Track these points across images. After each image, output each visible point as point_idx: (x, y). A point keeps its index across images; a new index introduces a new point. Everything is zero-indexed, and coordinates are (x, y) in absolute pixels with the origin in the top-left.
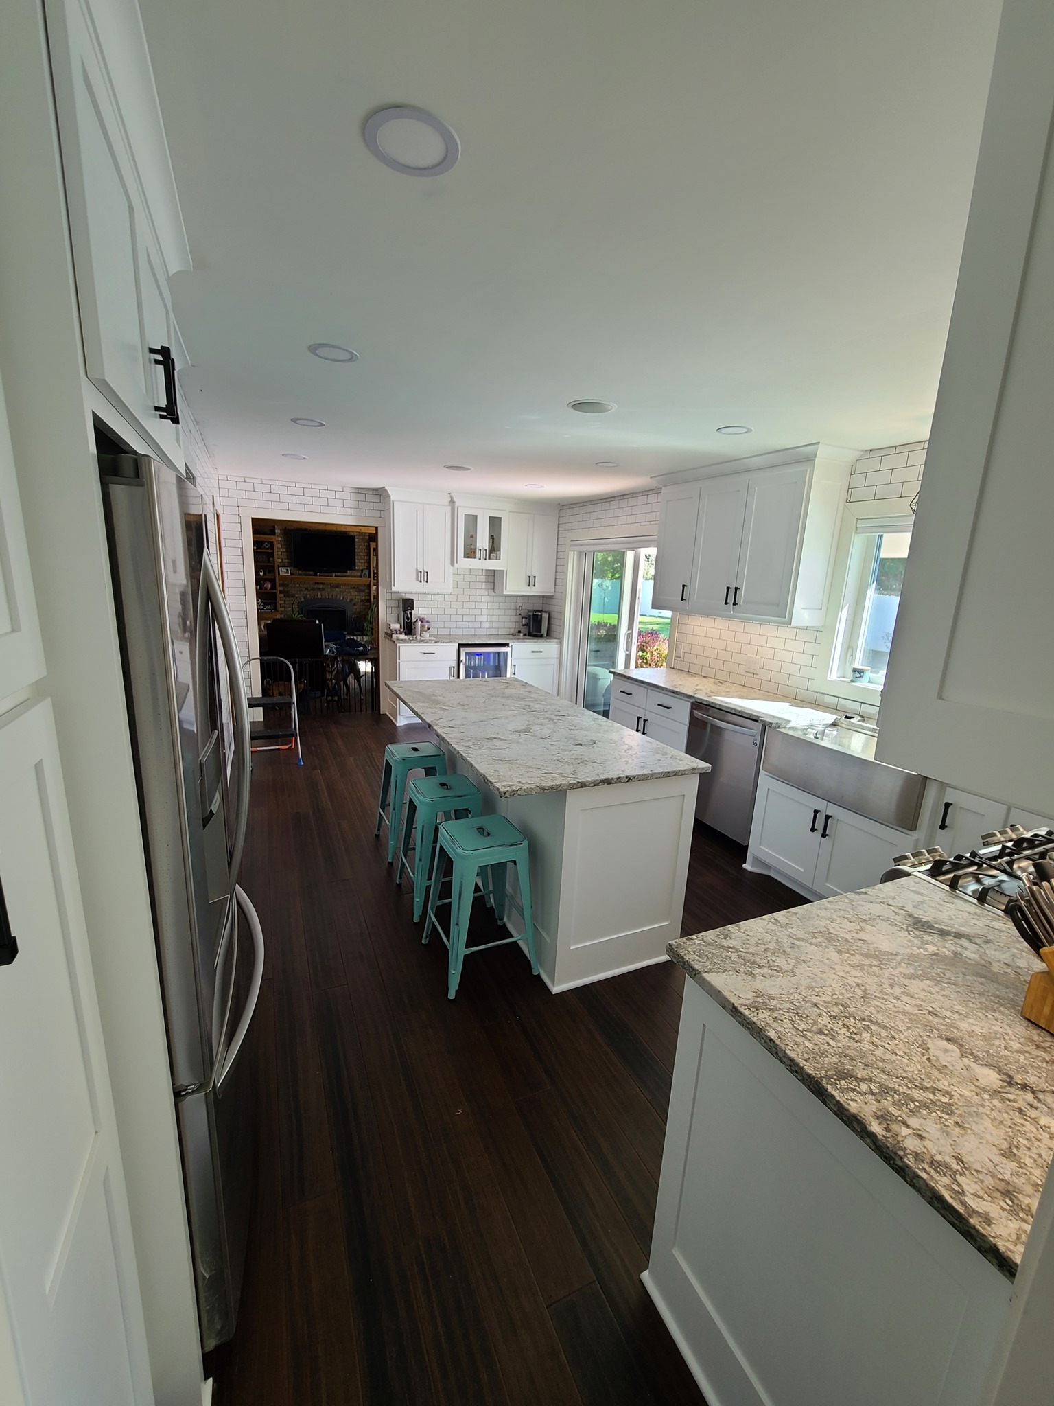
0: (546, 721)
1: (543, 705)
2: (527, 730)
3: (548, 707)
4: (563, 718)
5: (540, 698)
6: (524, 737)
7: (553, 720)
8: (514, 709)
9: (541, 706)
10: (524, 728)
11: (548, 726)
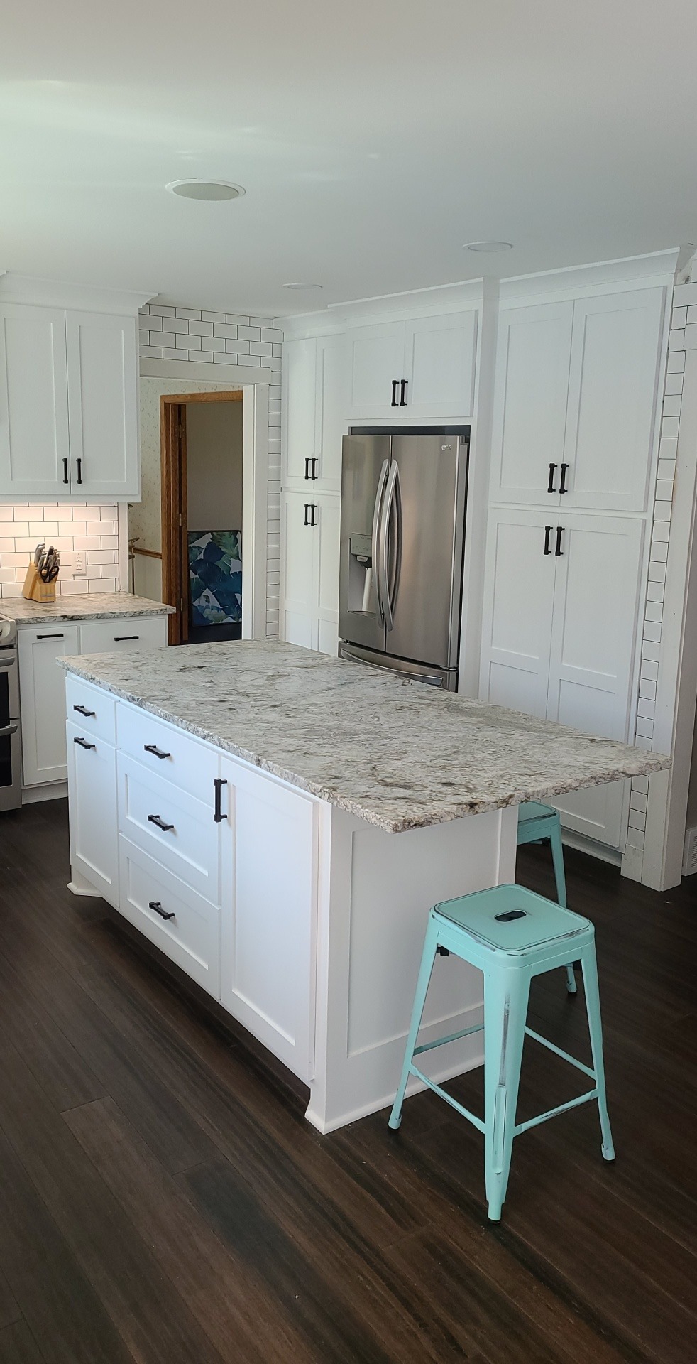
0: (250, 691)
1: (262, 721)
2: (273, 678)
3: (252, 716)
4: (222, 697)
5: (276, 739)
6: (272, 670)
7: (238, 694)
8: (312, 708)
9: (265, 717)
10: (278, 680)
11: (244, 685)
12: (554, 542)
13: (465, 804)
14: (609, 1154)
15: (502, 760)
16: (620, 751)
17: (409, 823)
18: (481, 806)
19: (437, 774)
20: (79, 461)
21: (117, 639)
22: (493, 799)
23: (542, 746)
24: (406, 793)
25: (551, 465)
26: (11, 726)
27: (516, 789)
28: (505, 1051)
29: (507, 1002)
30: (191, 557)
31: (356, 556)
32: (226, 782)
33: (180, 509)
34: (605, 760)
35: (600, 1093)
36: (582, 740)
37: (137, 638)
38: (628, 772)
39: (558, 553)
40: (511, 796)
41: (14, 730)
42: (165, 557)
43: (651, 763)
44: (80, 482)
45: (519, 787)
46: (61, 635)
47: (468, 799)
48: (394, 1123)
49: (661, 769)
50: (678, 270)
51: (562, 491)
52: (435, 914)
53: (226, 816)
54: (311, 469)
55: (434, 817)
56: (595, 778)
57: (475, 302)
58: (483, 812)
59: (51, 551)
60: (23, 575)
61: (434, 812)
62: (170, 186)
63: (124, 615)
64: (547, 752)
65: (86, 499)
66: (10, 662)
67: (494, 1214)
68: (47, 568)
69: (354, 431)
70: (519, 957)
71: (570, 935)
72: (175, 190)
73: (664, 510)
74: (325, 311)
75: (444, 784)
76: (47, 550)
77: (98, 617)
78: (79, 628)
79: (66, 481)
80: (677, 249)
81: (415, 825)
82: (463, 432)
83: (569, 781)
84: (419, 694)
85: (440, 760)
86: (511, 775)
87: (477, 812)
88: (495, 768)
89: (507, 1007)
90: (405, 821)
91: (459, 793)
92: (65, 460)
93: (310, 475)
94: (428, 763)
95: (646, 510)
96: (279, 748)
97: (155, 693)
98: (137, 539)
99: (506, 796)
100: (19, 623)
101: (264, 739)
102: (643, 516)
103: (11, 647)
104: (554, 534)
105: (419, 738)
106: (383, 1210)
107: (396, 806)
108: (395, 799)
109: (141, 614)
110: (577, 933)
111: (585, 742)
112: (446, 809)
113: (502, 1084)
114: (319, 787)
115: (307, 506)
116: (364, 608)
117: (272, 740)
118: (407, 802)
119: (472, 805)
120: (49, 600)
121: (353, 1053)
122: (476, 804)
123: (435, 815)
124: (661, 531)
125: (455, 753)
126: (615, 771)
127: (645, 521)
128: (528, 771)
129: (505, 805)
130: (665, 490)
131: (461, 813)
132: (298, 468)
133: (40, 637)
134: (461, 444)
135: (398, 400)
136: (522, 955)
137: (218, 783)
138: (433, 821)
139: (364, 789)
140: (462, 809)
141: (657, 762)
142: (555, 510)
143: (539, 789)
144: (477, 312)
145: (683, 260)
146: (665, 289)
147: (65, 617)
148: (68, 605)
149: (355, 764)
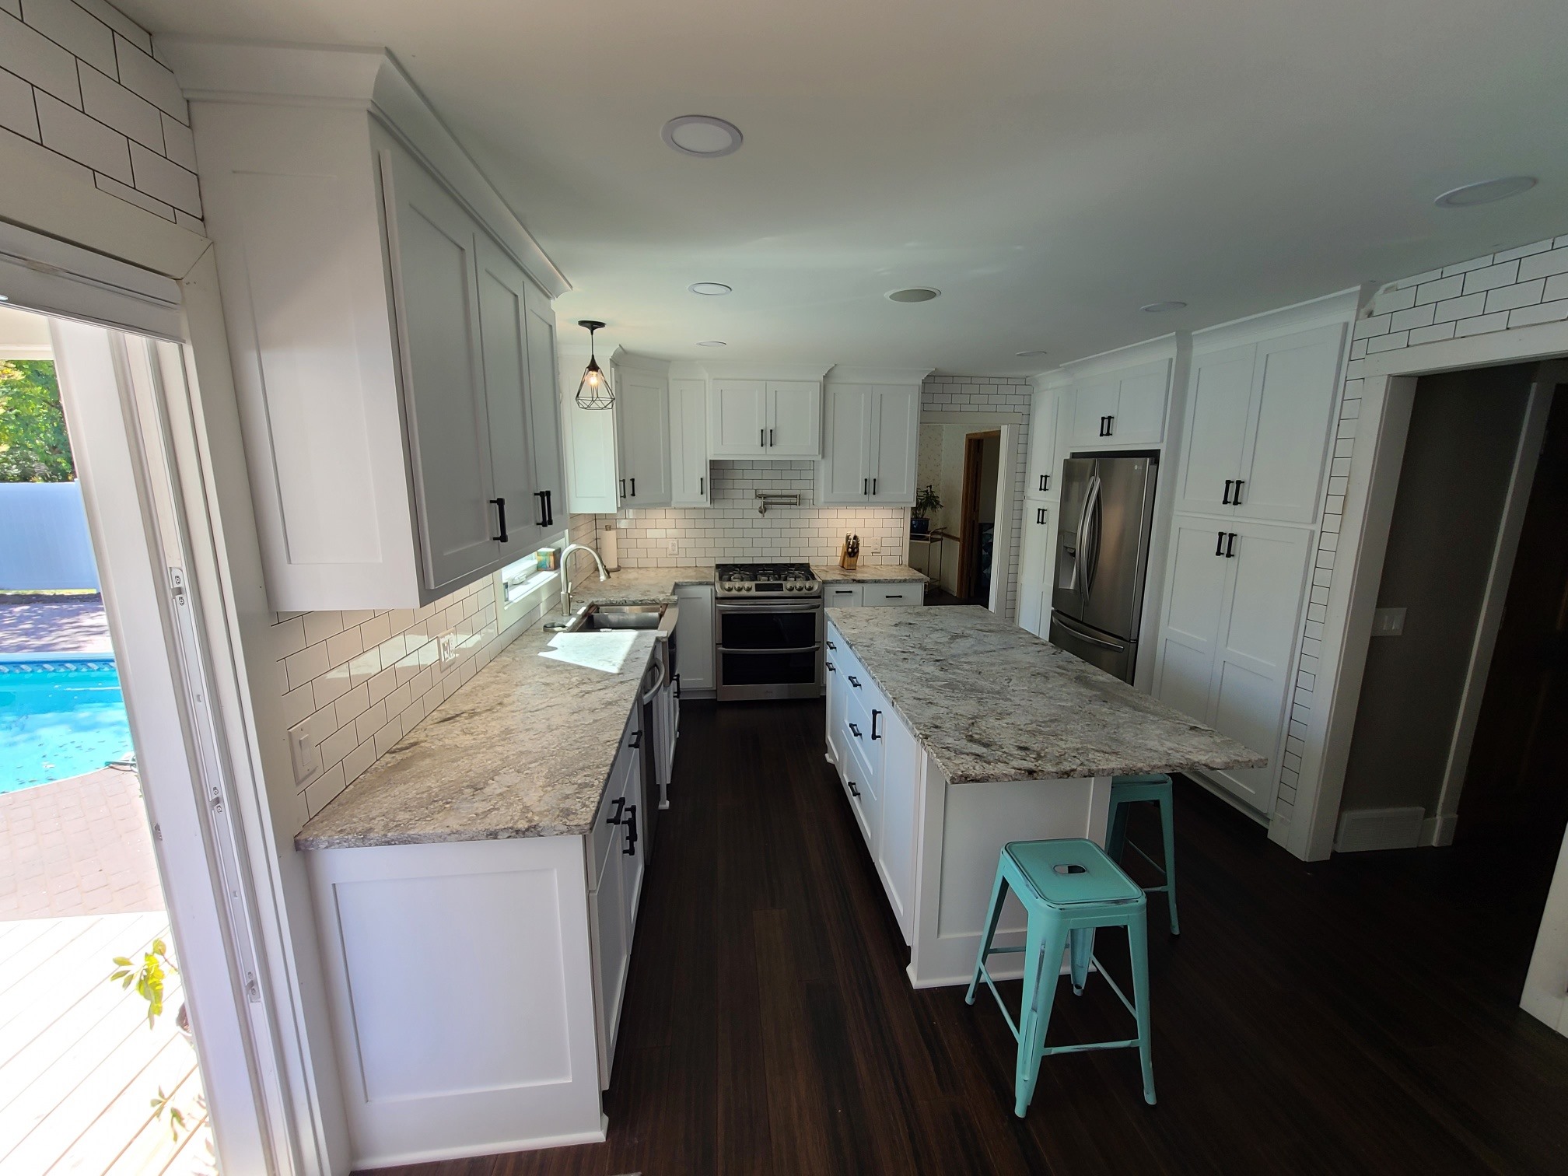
1: (919, 671)
3: (915, 666)
8: (964, 666)
9: (924, 668)
11: (929, 641)
12: (1226, 545)
13: (1025, 770)
14: (1150, 1099)
15: (1090, 734)
16: (1215, 743)
17: (966, 778)
18: (1040, 773)
19: (1022, 738)
20: (875, 480)
21: (887, 597)
22: (1054, 769)
23: (1139, 726)
24: (981, 750)
25: (1227, 481)
26: (816, 646)
27: (1082, 764)
28: (1038, 984)
29: (1044, 944)
30: (984, 540)
31: (1067, 548)
32: (880, 712)
33: (974, 509)
34: (1190, 749)
35: (1142, 1042)
36: (1183, 726)
37: (901, 597)
38: (1211, 765)
39: (1229, 555)
40: (1074, 770)
41: (818, 649)
42: (961, 540)
43: (1240, 760)
44: (874, 494)
45: (1086, 763)
46: (851, 592)
47: (1031, 765)
48: (969, 1000)
49: (1253, 767)
50: (1361, 305)
51: (1236, 503)
52: (1005, 852)
53: (879, 737)
54: (1044, 483)
55: (992, 777)
56: (1170, 766)
57: (1171, 352)
58: (1042, 779)
59: (855, 537)
60: (840, 552)
61: (992, 772)
62: (887, 295)
63: (893, 581)
64: (1138, 732)
65: (884, 504)
66: (818, 607)
67: (1020, 1111)
68: (852, 550)
69: (1074, 455)
70: (1057, 910)
71: (1117, 902)
72: (891, 297)
73: (1332, 524)
74: (1058, 370)
75: (1021, 748)
76: (852, 537)
77: (876, 581)
78: (863, 588)
79: (866, 493)
80: (1358, 288)
81: (972, 780)
82: (1154, 455)
83: (1140, 765)
84: (1061, 663)
85: (1034, 725)
86: (1087, 749)
87: (1036, 779)
88: (1078, 740)
89: (1043, 948)
90: (962, 776)
91: (1028, 759)
92: (866, 480)
93: (1043, 488)
94: (1022, 727)
95: (1314, 521)
96: (914, 695)
97: (864, 641)
98: (946, 528)
99: (1068, 769)
100: (824, 582)
101: (908, 686)
102: (1313, 527)
103: (819, 597)
104: (1226, 539)
105: (1031, 702)
106: (932, 1069)
107: (963, 761)
108: (968, 754)
109: (905, 581)
110: (1125, 901)
111: (1184, 728)
112: (1004, 772)
113: (1034, 1009)
114: (918, 732)
115: (1039, 510)
116: (1072, 587)
117: (914, 688)
118: (976, 759)
119: (1031, 772)
120: (853, 568)
121: (943, 936)
122: (1035, 772)
123: (992, 775)
124: (1329, 541)
125: (1051, 721)
126: (1195, 763)
127: (1312, 533)
128: (1107, 749)
129: (1066, 776)
130: (1335, 505)
131: (1020, 777)
132: (1035, 482)
133: (837, 592)
134: (1151, 464)
135: (1105, 432)
136: (1061, 909)
137: (875, 713)
138: (990, 780)
139: (950, 740)
140: (1020, 774)
141: (1248, 760)
142: (1230, 519)
143: (1105, 767)
144: (1171, 360)
145: (1365, 298)
146: (1346, 325)
147: (854, 580)
148: (862, 572)
149: (960, 717)
